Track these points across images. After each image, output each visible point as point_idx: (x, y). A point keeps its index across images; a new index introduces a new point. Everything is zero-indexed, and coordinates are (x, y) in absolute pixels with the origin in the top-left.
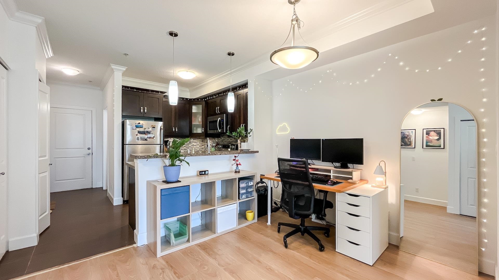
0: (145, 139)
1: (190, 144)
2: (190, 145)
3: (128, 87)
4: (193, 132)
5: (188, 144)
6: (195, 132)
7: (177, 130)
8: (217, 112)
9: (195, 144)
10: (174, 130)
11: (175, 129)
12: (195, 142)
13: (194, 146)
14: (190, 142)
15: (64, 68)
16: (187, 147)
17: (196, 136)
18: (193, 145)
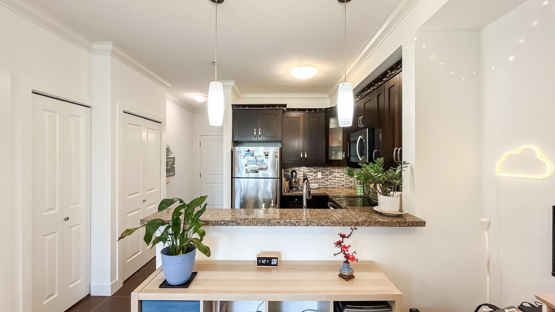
0: (256, 171)
1: (330, 175)
2: (330, 177)
3: (239, 106)
4: (330, 158)
5: (327, 175)
6: (333, 158)
7: (306, 156)
8: (360, 126)
9: (337, 175)
10: (302, 156)
11: (304, 155)
12: (338, 172)
13: (337, 179)
14: (330, 172)
15: (195, 96)
16: (326, 179)
17: (337, 164)
18: (335, 177)
